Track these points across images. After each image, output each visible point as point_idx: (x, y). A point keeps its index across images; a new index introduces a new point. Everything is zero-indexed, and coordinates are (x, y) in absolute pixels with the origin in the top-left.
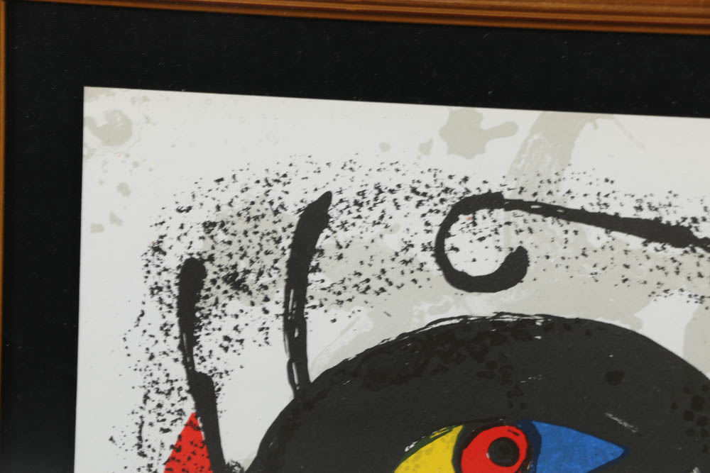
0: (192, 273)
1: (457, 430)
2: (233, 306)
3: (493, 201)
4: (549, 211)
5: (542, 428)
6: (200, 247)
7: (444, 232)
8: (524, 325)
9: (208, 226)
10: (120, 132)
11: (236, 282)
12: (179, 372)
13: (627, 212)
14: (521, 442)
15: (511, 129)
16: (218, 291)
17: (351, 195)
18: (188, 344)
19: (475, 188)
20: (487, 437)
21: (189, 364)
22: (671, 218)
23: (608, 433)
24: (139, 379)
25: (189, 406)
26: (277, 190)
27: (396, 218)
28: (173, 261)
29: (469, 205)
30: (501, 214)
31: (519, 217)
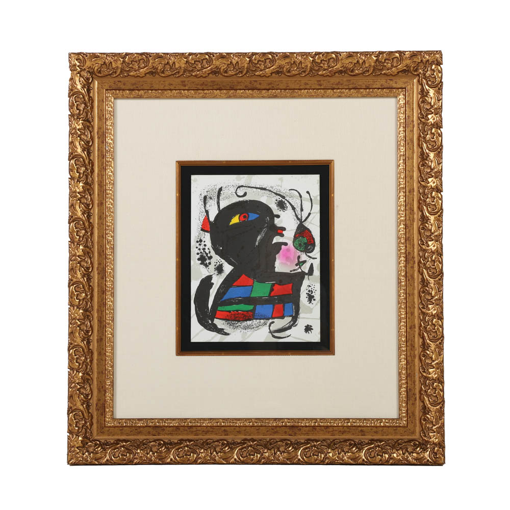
0: (205, 198)
1: (239, 215)
2: (210, 201)
3: (242, 186)
4: (249, 187)
5: (249, 213)
6: (206, 194)
7: (236, 190)
8: (247, 201)
9: (207, 191)
10: (196, 181)
11: (211, 198)
12: (204, 210)
13: (259, 187)
14: (247, 215)
15: (244, 177)
16: (208, 199)
17: (225, 187)
18: (205, 206)
19: (240, 185)
20: (243, 215)
21: (205, 209)
22: (264, 187)
23: (257, 214)
24: (198, 211)
25: (205, 214)
26: (215, 187)
27: (230, 189)
28: (203, 196)
29: (239, 187)
30: (243, 188)
31: (246, 188)
